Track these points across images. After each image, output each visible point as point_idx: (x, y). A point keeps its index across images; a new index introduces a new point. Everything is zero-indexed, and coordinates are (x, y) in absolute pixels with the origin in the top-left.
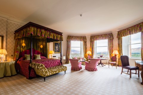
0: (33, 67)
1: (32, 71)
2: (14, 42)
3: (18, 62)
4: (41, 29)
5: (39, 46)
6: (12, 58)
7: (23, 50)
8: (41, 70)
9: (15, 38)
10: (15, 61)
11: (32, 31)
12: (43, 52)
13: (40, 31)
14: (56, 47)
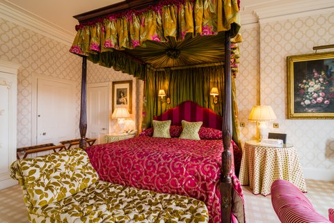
14: (305, 84)
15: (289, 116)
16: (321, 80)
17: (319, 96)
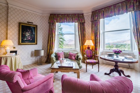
14: (25, 33)
15: (19, 44)
16: (30, 32)
17: (29, 37)
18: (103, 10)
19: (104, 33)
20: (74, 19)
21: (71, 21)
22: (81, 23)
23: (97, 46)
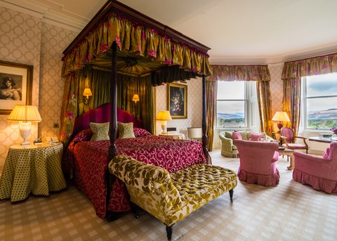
0: (124, 176)
1: (116, 191)
2: (62, 84)
3: (71, 146)
4: (145, 30)
5: (128, 98)
6: (55, 134)
7: (87, 110)
8: (155, 196)
9: (63, 73)
10: (62, 145)
11: (118, 35)
12: (138, 116)
13: (143, 36)
18: (308, 61)
19: (305, 99)
20: (251, 74)
21: (246, 78)
22: (263, 82)
23: (296, 123)
